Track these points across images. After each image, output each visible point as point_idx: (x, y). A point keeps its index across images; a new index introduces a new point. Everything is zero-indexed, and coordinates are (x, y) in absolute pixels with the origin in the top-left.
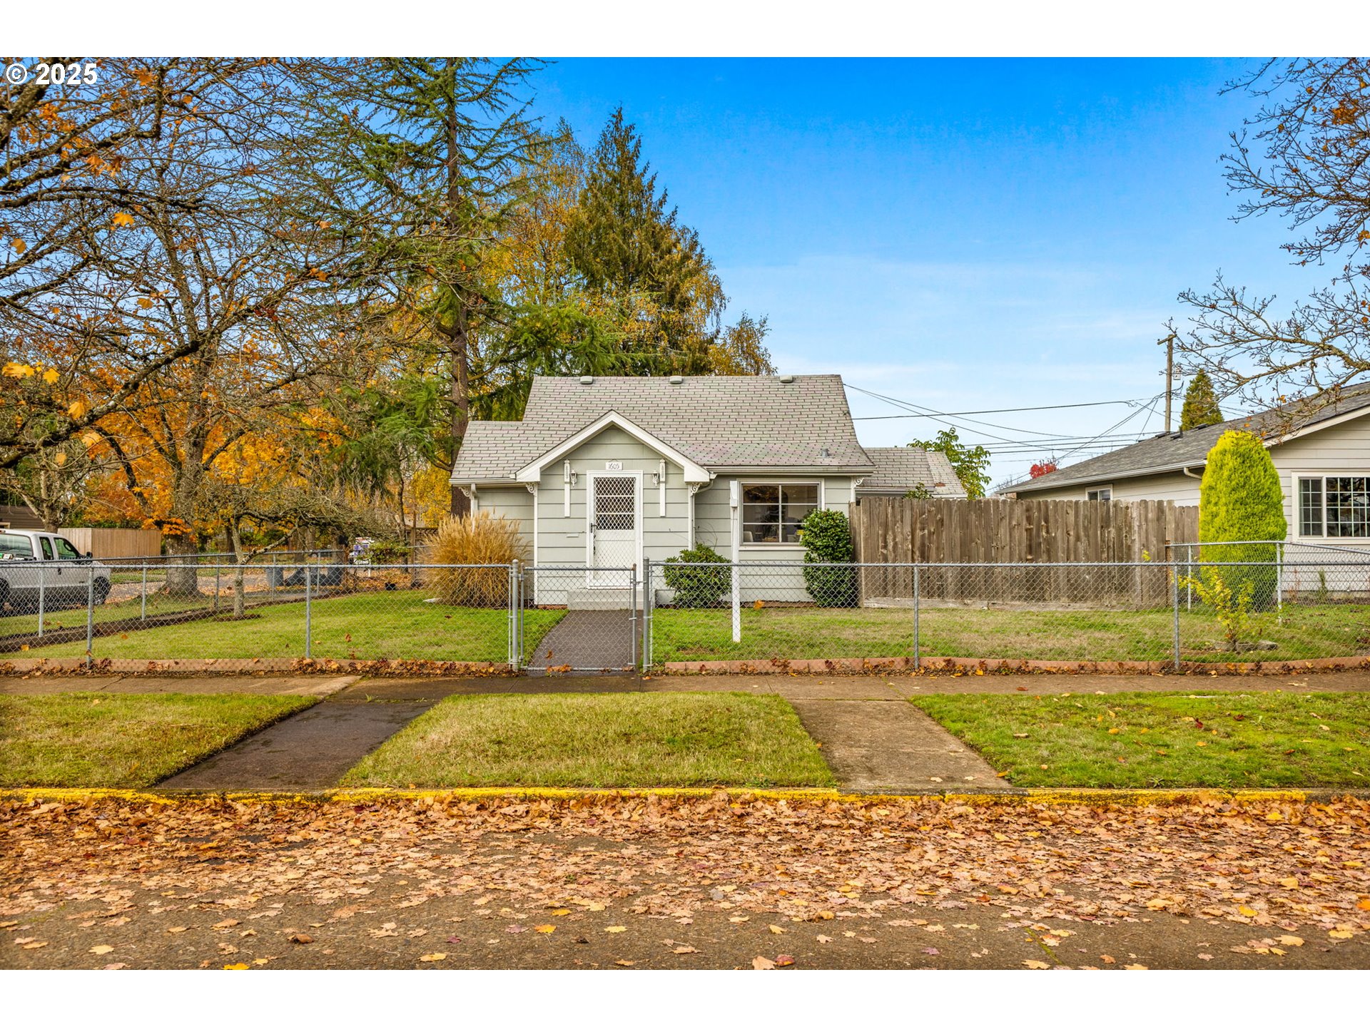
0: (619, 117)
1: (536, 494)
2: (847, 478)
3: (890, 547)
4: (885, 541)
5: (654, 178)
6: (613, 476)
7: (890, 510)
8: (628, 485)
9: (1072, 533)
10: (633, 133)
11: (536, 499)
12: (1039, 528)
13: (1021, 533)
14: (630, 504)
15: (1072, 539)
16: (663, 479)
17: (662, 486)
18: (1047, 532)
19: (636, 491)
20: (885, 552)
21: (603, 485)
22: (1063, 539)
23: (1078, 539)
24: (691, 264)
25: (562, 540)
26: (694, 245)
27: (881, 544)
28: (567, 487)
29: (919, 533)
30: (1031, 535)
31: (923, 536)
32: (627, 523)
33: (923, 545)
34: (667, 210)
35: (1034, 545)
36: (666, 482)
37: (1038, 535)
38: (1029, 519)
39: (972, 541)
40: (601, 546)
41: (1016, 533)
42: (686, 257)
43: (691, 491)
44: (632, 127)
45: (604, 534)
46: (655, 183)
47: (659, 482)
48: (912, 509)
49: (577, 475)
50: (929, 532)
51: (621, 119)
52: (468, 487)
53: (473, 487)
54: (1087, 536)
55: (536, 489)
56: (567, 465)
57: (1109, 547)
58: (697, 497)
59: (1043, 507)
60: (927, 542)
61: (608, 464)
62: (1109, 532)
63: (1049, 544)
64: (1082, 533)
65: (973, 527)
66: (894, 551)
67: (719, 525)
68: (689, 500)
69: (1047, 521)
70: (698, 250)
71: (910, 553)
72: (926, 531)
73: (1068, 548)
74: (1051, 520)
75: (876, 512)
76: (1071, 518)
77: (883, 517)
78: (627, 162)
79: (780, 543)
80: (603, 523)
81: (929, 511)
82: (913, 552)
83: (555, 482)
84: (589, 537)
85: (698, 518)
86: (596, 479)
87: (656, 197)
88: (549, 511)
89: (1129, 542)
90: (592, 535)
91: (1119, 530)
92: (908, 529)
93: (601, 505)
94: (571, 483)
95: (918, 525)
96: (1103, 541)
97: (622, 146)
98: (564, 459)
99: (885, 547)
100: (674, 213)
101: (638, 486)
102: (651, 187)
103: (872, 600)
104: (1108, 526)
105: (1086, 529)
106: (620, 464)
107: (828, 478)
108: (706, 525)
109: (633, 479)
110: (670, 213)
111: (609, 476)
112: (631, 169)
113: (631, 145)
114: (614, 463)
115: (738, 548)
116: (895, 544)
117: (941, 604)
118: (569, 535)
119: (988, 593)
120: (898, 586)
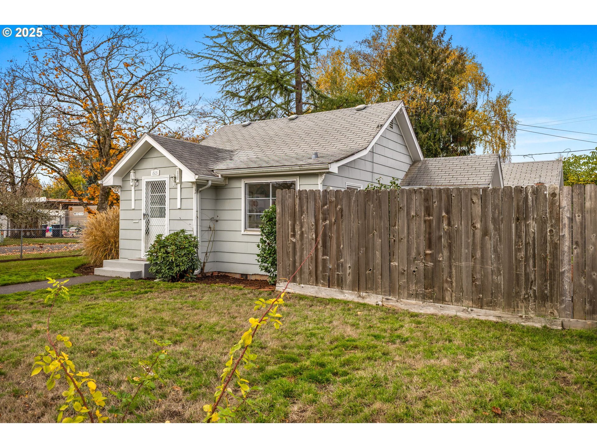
1: (119, 194)
2: (316, 175)
3: (298, 236)
4: (294, 230)
6: (155, 180)
7: (297, 201)
8: (162, 186)
9: (478, 225)
12: (440, 220)
13: (420, 224)
14: (163, 200)
15: (479, 233)
16: (178, 181)
17: (179, 186)
18: (449, 224)
19: (166, 190)
20: (294, 240)
22: (467, 233)
23: (485, 233)
25: (131, 225)
27: (291, 233)
28: (133, 188)
29: (321, 223)
30: (430, 226)
32: (162, 213)
34: (445, 38)
35: (434, 239)
36: (181, 183)
37: (439, 227)
38: (428, 211)
39: (370, 231)
40: (151, 229)
41: (414, 227)
43: (195, 189)
48: (315, 200)
49: (138, 180)
50: (330, 221)
54: (497, 229)
55: (119, 190)
56: (132, 174)
57: (527, 244)
59: (444, 196)
60: (328, 232)
61: (152, 171)
62: (527, 226)
63: (450, 238)
64: (491, 227)
65: (371, 218)
66: (301, 240)
68: (194, 196)
69: (448, 212)
71: (314, 242)
72: (328, 222)
73: (474, 243)
74: (455, 210)
75: (287, 203)
76: (477, 209)
77: (292, 208)
82: (316, 241)
83: (127, 185)
84: (143, 223)
86: (147, 182)
88: (126, 205)
89: (556, 239)
91: (542, 223)
92: (311, 219)
94: (134, 186)
95: (321, 216)
96: (519, 236)
99: (294, 236)
101: (167, 187)
103: (282, 285)
104: (526, 219)
105: (494, 220)
106: (158, 171)
107: (301, 176)
108: (226, 215)
109: (165, 182)
110: (448, 39)
111: (153, 180)
114: (156, 171)
115: (243, 232)
116: (302, 233)
117: (339, 295)
118: (134, 221)
119: (385, 288)
120: (304, 272)
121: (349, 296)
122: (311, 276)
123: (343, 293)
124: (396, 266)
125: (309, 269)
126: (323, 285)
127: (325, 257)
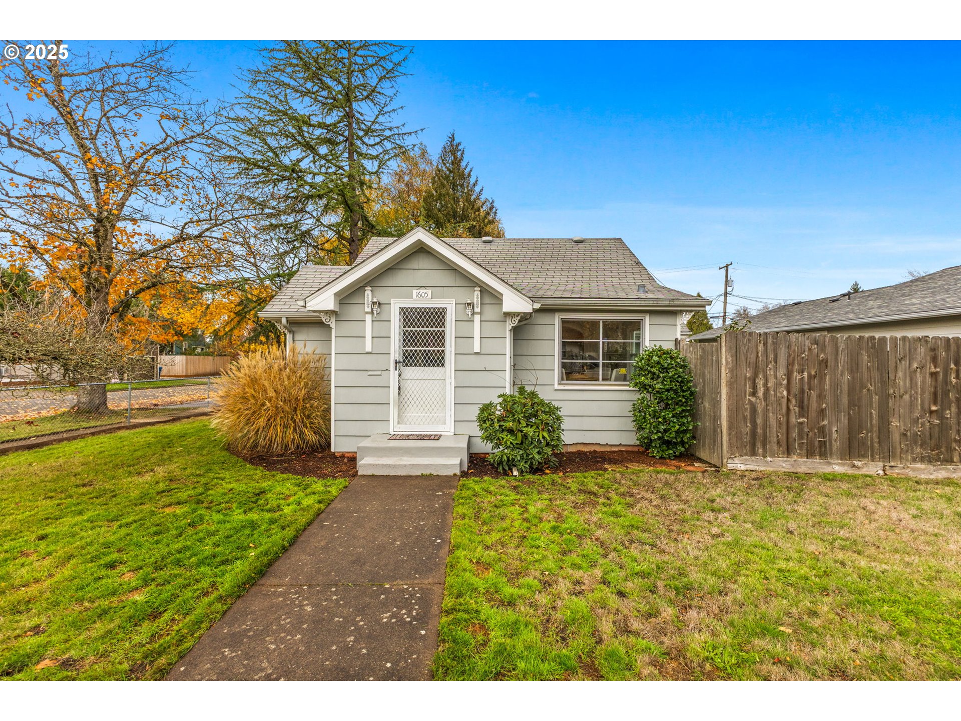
0: (453, 138)
1: (333, 325)
2: (674, 313)
3: (760, 394)
4: (754, 387)
5: (471, 171)
6: (421, 306)
7: (761, 347)
8: (437, 316)
10: (460, 147)
11: (333, 331)
12: (947, 372)
13: (924, 378)
14: (440, 338)
16: (477, 310)
17: (477, 318)
18: (957, 376)
19: (447, 324)
20: (753, 399)
21: (409, 316)
24: (490, 218)
25: (363, 379)
26: (492, 208)
27: (749, 390)
28: (369, 318)
29: (796, 376)
30: (936, 380)
31: (802, 379)
32: (437, 360)
33: (802, 391)
35: (940, 393)
36: (480, 313)
37: (946, 380)
38: (934, 361)
39: (863, 386)
40: (408, 386)
41: (918, 378)
42: (488, 214)
43: (509, 325)
44: (459, 144)
45: (411, 372)
46: (472, 173)
47: (473, 314)
48: (789, 347)
49: (380, 304)
50: (810, 376)
51: (454, 139)
52: (279, 320)
53: (284, 321)
55: (333, 320)
56: (368, 292)
58: (516, 331)
59: (951, 345)
60: (806, 387)
61: (415, 292)
65: (865, 370)
66: (765, 399)
67: (538, 362)
68: (508, 335)
69: (956, 363)
70: (494, 210)
71: (785, 400)
72: (805, 374)
75: (743, 349)
77: (753, 356)
78: (457, 162)
79: (601, 382)
80: (408, 360)
81: (810, 349)
82: (788, 400)
83: (354, 312)
84: (393, 375)
85: (516, 355)
86: (402, 309)
87: (472, 180)
88: (349, 345)
90: (397, 372)
92: (782, 372)
93: (408, 339)
94: (372, 313)
95: (796, 367)
97: (454, 154)
98: (365, 286)
99: (754, 394)
100: (482, 190)
101: (450, 318)
102: (469, 175)
103: (736, 461)
106: (429, 292)
107: (652, 313)
108: (525, 362)
109: (444, 309)
110: (479, 190)
111: (416, 306)
112: (459, 166)
113: (459, 154)
114: (422, 291)
115: (556, 386)
116: (767, 390)
117: (825, 467)
118: (370, 373)
119: (884, 453)
120: (770, 442)
121: (838, 467)
122: (780, 446)
123: (829, 464)
124: (897, 426)
125: (778, 436)
126: (800, 455)
127: (801, 420)
